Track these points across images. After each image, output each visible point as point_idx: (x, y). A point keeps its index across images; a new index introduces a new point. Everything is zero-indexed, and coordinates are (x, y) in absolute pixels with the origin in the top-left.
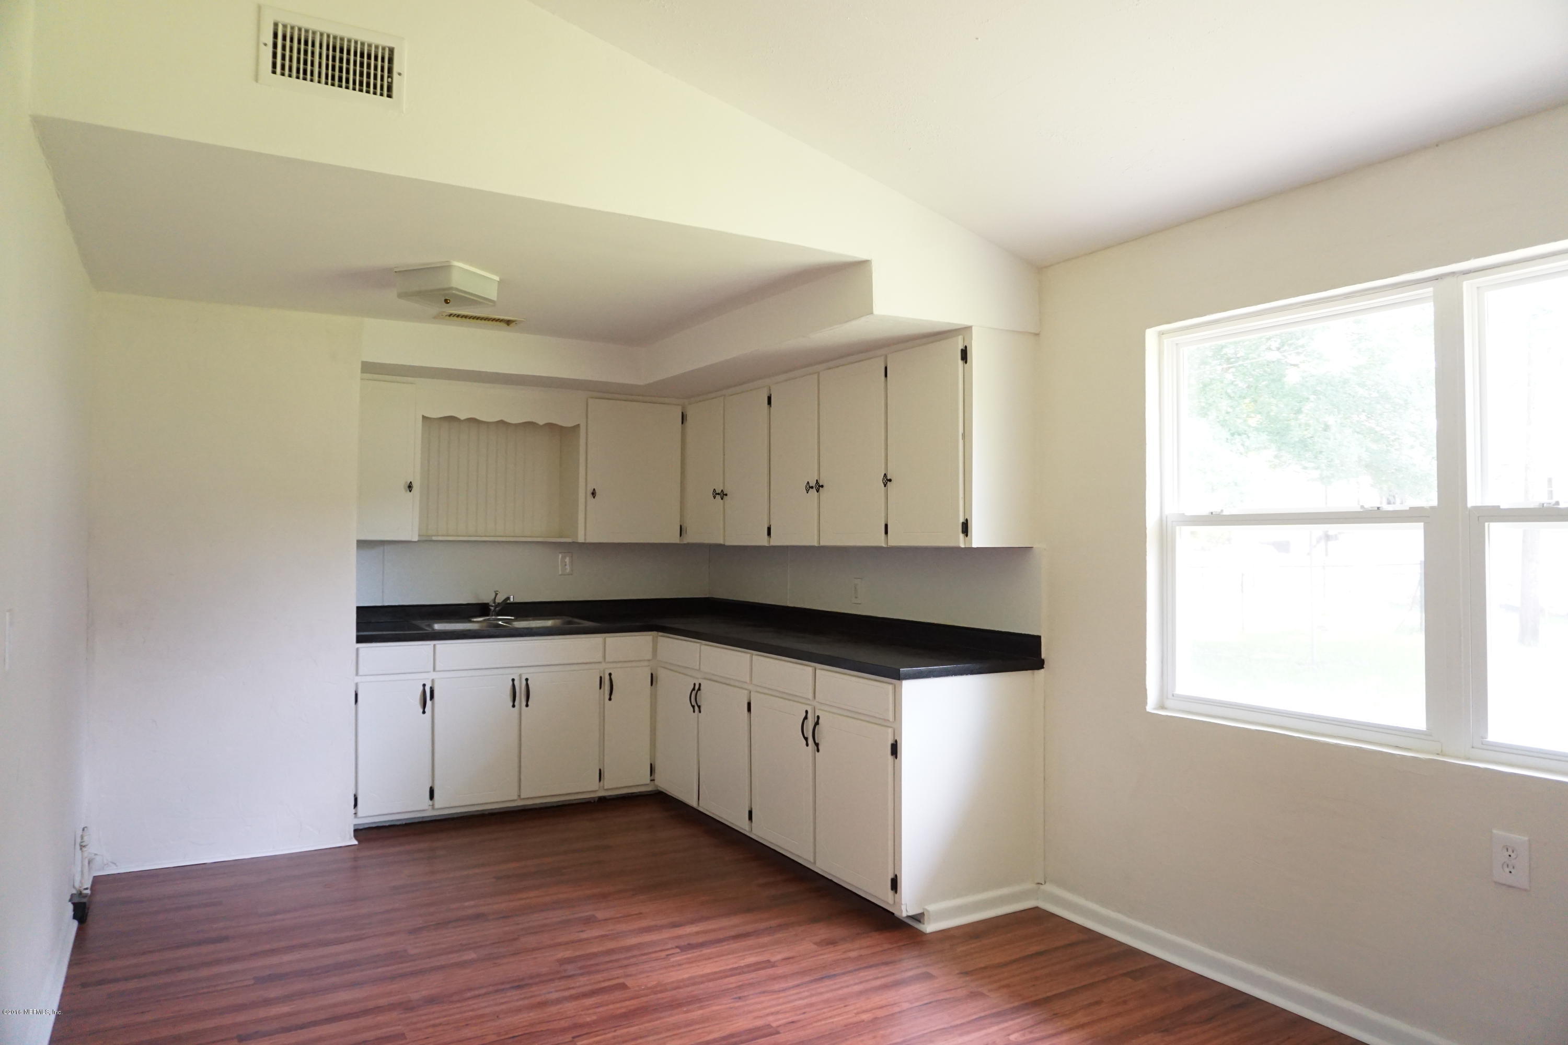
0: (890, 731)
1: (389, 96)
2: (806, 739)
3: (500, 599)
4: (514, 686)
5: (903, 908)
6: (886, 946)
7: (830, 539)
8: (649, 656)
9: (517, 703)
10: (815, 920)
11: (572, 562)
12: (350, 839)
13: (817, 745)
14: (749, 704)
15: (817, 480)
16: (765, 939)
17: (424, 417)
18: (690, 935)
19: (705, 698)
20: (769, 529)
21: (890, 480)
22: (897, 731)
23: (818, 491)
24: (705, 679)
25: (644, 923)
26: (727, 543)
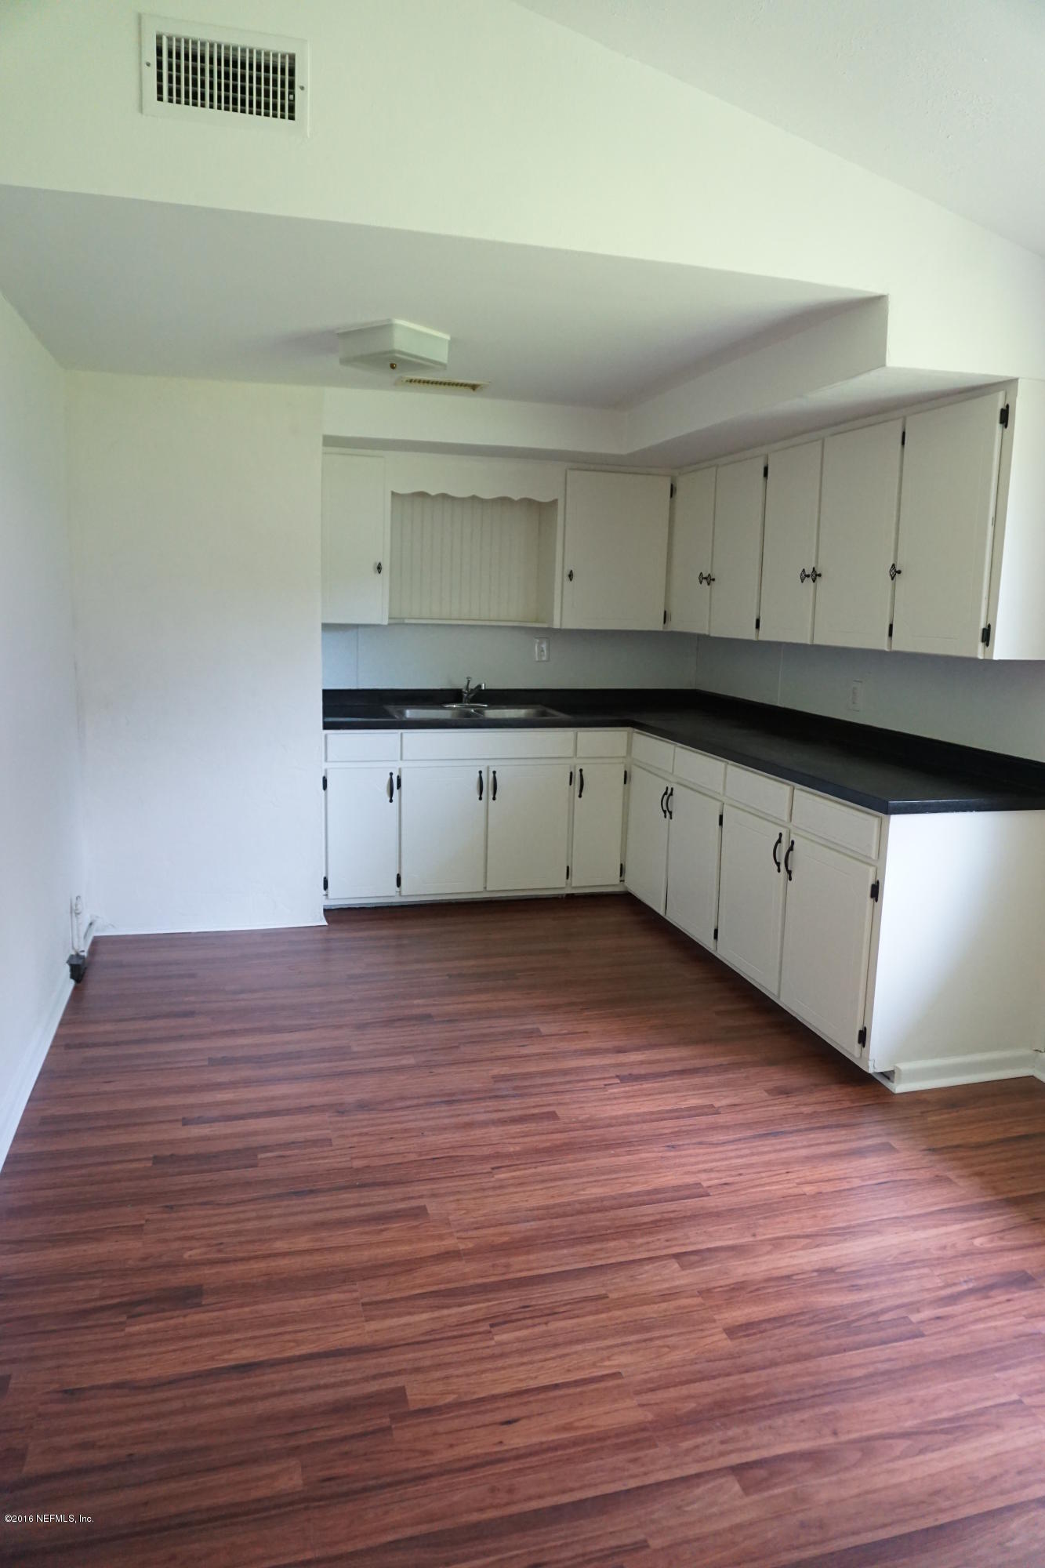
0: (872, 870)
1: (292, 118)
2: (778, 864)
3: (472, 686)
4: (481, 778)
5: (870, 1064)
6: (847, 1104)
7: (826, 637)
8: (624, 753)
9: (483, 796)
10: (771, 1062)
11: (548, 649)
12: (321, 920)
13: (789, 872)
14: (721, 817)
15: (814, 569)
16: (712, 1079)
17: (393, 494)
18: (632, 1064)
19: (676, 804)
20: (758, 622)
21: (899, 572)
22: (880, 869)
23: (814, 581)
24: (679, 783)
25: (589, 1044)
26: (712, 635)
